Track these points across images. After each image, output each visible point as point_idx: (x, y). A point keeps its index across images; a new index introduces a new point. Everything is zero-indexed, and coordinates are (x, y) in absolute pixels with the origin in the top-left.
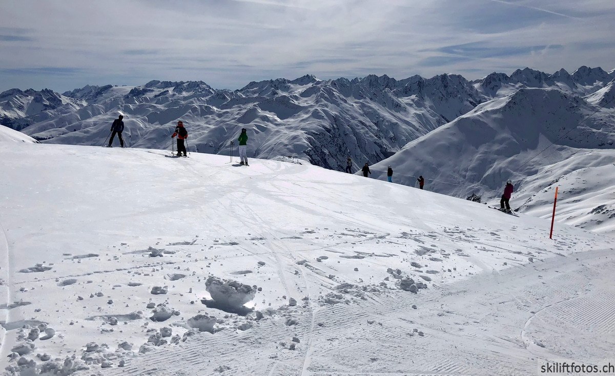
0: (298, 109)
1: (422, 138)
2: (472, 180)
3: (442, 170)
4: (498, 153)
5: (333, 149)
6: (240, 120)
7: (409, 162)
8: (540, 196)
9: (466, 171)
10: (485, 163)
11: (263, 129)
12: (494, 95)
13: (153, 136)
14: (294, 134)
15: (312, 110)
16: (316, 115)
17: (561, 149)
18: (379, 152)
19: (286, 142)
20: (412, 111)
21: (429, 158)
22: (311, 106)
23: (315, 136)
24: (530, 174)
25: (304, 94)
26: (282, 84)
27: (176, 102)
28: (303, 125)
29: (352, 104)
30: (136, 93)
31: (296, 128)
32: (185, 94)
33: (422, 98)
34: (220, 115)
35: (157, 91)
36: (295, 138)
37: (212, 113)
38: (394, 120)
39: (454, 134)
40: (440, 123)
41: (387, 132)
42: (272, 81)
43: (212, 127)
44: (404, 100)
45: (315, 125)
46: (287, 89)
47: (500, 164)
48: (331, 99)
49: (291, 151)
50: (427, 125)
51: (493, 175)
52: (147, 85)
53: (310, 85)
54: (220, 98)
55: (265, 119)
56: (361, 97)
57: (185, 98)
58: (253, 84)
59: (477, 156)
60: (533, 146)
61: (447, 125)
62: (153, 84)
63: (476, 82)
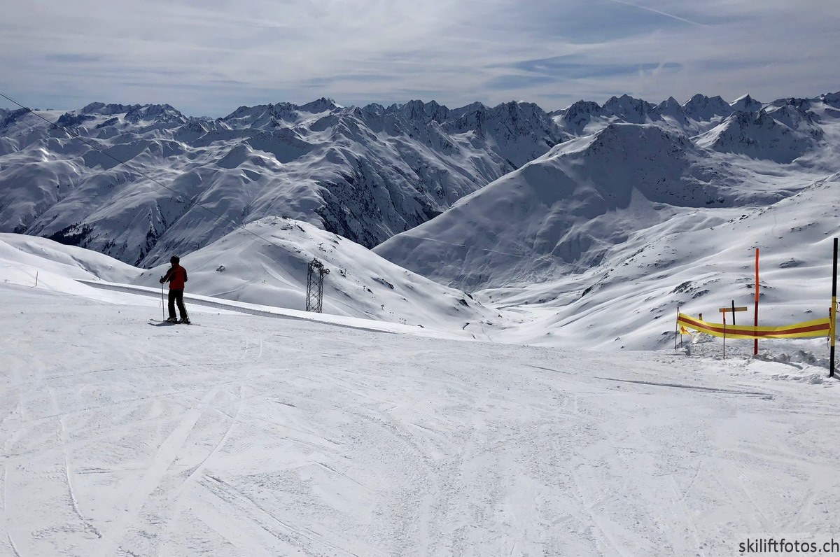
0: (305, 149)
1: (478, 193)
2: (541, 250)
3: (502, 236)
4: (577, 212)
5: (357, 207)
6: (221, 164)
7: (459, 226)
9: (534, 237)
10: (559, 227)
11: (256, 177)
12: (581, 133)
13: (93, 186)
14: (300, 184)
15: (326, 149)
16: (332, 157)
17: (659, 208)
18: (420, 212)
19: (289, 196)
20: (469, 153)
21: (485, 221)
22: (326, 144)
23: (332, 188)
24: (617, 241)
25: (316, 127)
26: (286, 111)
27: (128, 136)
28: (313, 171)
29: (385, 143)
30: (68, 121)
31: (304, 177)
32: (142, 124)
33: (481, 135)
34: (192, 156)
35: (100, 119)
36: (302, 190)
37: (181, 152)
38: (442, 167)
39: (519, 187)
40: (505, 171)
41: (432, 183)
42: (271, 107)
43: (181, 173)
44: (457, 138)
45: (330, 172)
46: (293, 118)
47: (580, 228)
48: (355, 135)
49: (295, 209)
50: (487, 173)
51: (570, 243)
52: (85, 110)
53: (327, 113)
54: (195, 131)
55: (259, 161)
56: (397, 132)
57: (142, 130)
58: (242, 110)
59: (550, 217)
60: (624, 204)
61: (513, 174)
62: (94, 107)
63: (557, 113)
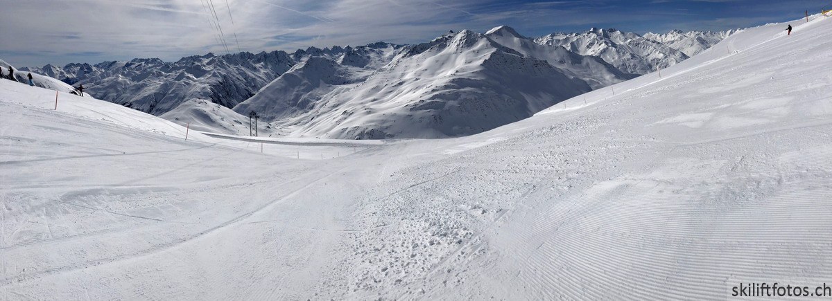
0: (205, 72)
1: (268, 86)
2: (293, 106)
3: (278, 101)
4: (304, 90)
5: (224, 94)
6: (176, 79)
7: (262, 98)
8: (322, 110)
9: (290, 101)
10: (298, 97)
11: (188, 84)
12: (300, 61)
13: (133, 88)
14: (203, 86)
15: (212, 72)
16: (214, 75)
17: (329, 87)
18: (248, 94)
19: (199, 91)
20: (262, 71)
21: (272, 96)
22: (212, 70)
23: (214, 86)
24: (318, 100)
25: (208, 64)
26: (197, 58)
27: (145, 70)
28: (208, 81)
29: (233, 68)
30: (128, 65)
31: (204, 83)
32: (150, 65)
33: (266, 64)
34: (166, 77)
35: (137, 64)
36: (204, 88)
37: (162, 75)
38: (254, 77)
39: (282, 82)
40: (276, 77)
41: (250, 83)
42: (192, 57)
43: (162, 83)
44: (258, 65)
45: (214, 80)
46: (200, 61)
47: (304, 96)
48: (222, 66)
49: (202, 96)
50: (270, 78)
51: (302, 102)
52: (132, 61)
53: (211, 58)
54: (167, 67)
55: (188, 78)
56: (237, 64)
57: (150, 68)
58: (183, 59)
59: (294, 93)
60: (318, 86)
61: (279, 78)
62: (135, 60)
63: (292, 54)
